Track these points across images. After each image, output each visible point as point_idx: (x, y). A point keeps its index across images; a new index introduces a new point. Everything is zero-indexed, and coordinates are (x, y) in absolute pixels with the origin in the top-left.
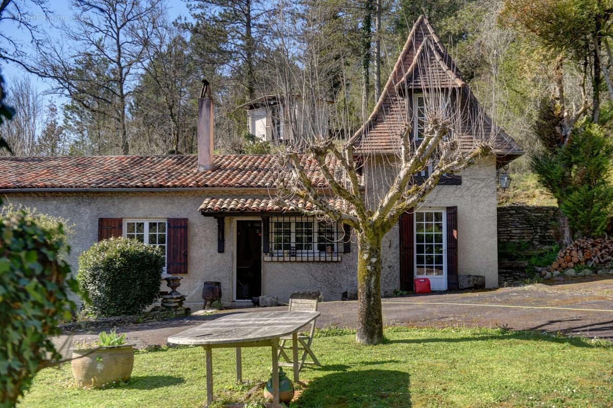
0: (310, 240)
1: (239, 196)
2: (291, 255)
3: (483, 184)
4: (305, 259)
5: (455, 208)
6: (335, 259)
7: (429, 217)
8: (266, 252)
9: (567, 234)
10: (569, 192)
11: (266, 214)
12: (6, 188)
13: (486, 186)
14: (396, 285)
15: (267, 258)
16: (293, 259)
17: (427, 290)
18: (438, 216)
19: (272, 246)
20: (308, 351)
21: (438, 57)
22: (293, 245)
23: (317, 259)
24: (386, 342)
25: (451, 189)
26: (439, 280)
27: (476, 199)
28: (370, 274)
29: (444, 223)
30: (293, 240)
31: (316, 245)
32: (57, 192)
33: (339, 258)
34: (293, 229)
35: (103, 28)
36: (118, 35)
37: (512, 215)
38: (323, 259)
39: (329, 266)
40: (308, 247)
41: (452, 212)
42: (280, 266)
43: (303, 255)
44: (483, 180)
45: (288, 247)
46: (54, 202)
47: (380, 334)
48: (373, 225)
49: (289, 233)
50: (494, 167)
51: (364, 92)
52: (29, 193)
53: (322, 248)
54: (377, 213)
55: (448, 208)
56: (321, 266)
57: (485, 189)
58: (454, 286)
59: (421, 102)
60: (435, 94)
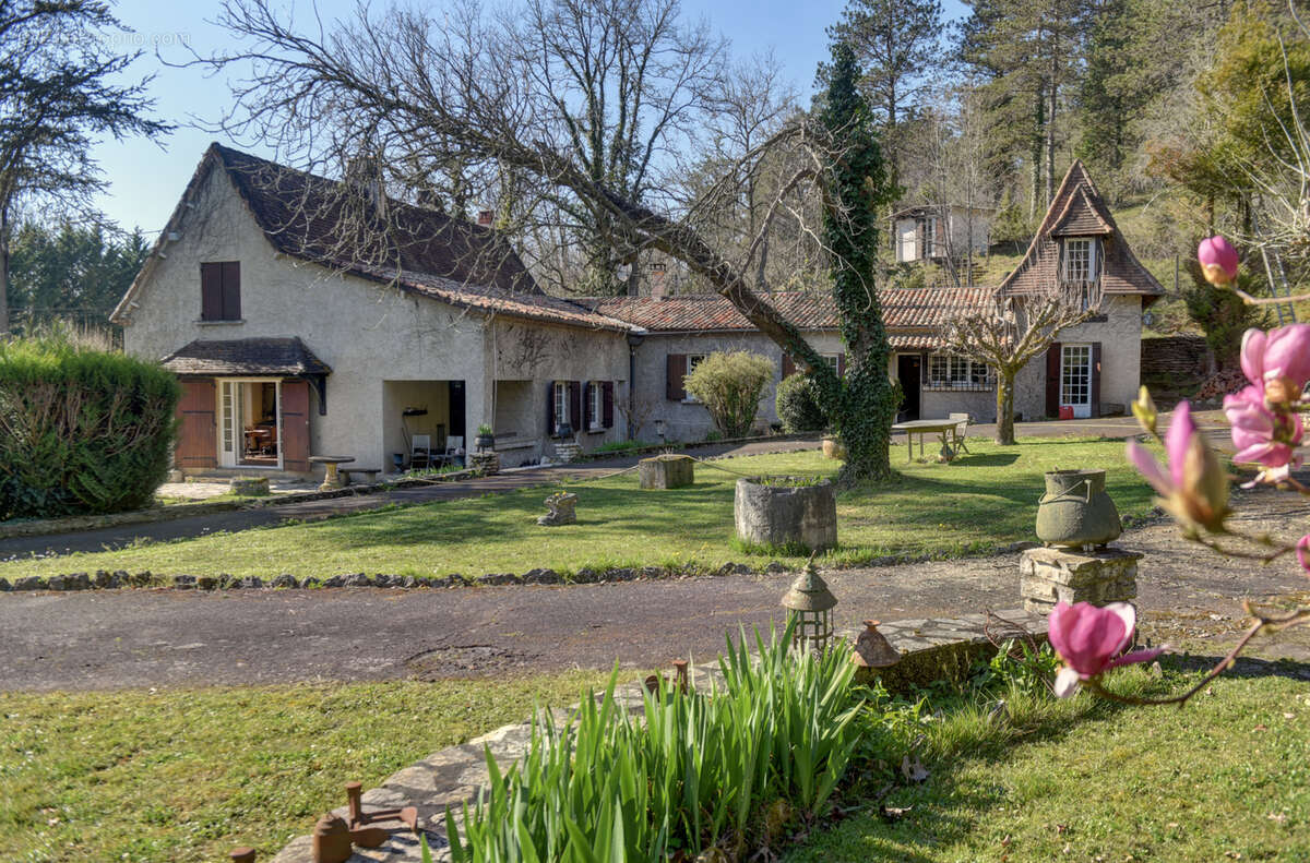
0: (964, 372)
1: (902, 335)
2: (947, 385)
3: (1129, 321)
4: (959, 389)
5: (1100, 344)
7: (1076, 351)
8: (924, 382)
9: (1213, 366)
10: (1214, 327)
11: (925, 350)
13: (1132, 323)
14: (1043, 412)
15: (925, 388)
16: (949, 389)
17: (1070, 416)
18: (1085, 351)
19: (930, 377)
20: (961, 444)
21: (1089, 204)
22: (949, 376)
23: (970, 389)
24: (1016, 444)
25: (1097, 326)
26: (1083, 409)
27: (1121, 334)
28: (1006, 399)
29: (1090, 356)
30: (949, 372)
31: (969, 377)
33: (991, 389)
35: (731, 132)
36: (747, 140)
37: (1172, 346)
38: (976, 389)
39: (982, 395)
40: (963, 378)
41: (1097, 347)
42: (937, 395)
43: (958, 385)
44: (1128, 318)
45: (944, 378)
47: (1012, 438)
48: (1009, 366)
49: (946, 366)
50: (1140, 305)
51: (1034, 193)
53: (975, 379)
54: (1011, 358)
55: (1094, 344)
56: (974, 395)
57: (1129, 326)
58: (1097, 413)
59: (1071, 246)
60: (1086, 239)
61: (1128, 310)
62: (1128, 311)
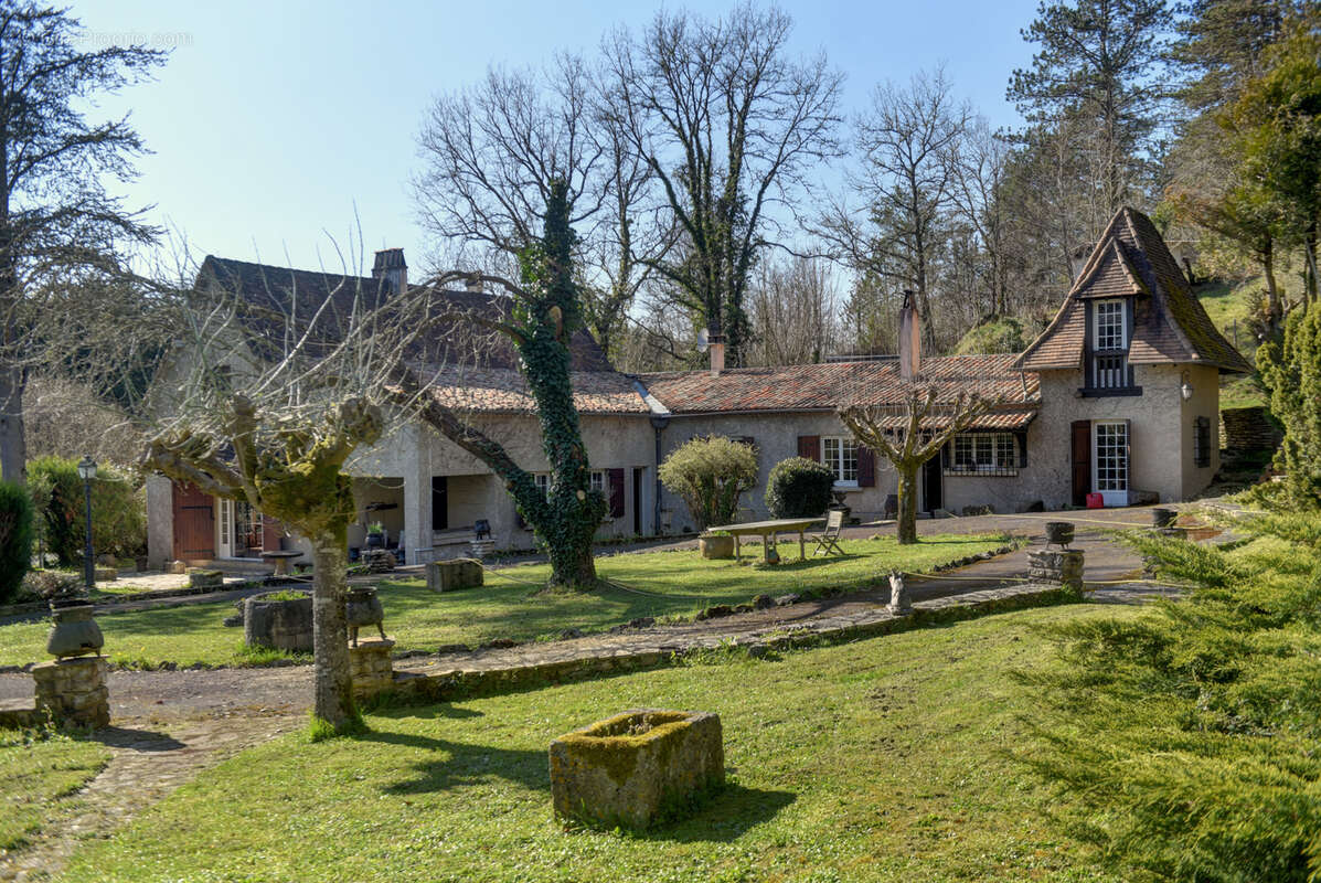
0: (989, 454)
2: (971, 469)
3: (1166, 394)
4: (981, 474)
5: (1134, 420)
6: (1011, 473)
7: (1111, 429)
8: (946, 466)
12: (727, 410)
13: (1170, 397)
14: (1069, 500)
15: (946, 473)
16: (971, 473)
17: (1100, 505)
18: (1120, 429)
19: (953, 461)
22: (973, 459)
23: (994, 474)
25: (1132, 400)
26: (1121, 496)
27: (1159, 410)
29: (1126, 436)
30: (974, 455)
31: (994, 460)
32: (766, 413)
33: (1015, 473)
34: (974, 444)
38: (999, 474)
39: (1007, 480)
40: (989, 462)
42: (959, 480)
43: (984, 469)
44: (1165, 390)
45: (968, 462)
46: (765, 422)
47: (913, 534)
49: (970, 447)
50: (1178, 376)
52: (746, 414)
53: (1000, 463)
55: (1127, 421)
56: (994, 480)
57: (1167, 400)
58: (1133, 501)
59: (1101, 309)
60: (1117, 301)
61: (1165, 381)
62: (1165, 383)
